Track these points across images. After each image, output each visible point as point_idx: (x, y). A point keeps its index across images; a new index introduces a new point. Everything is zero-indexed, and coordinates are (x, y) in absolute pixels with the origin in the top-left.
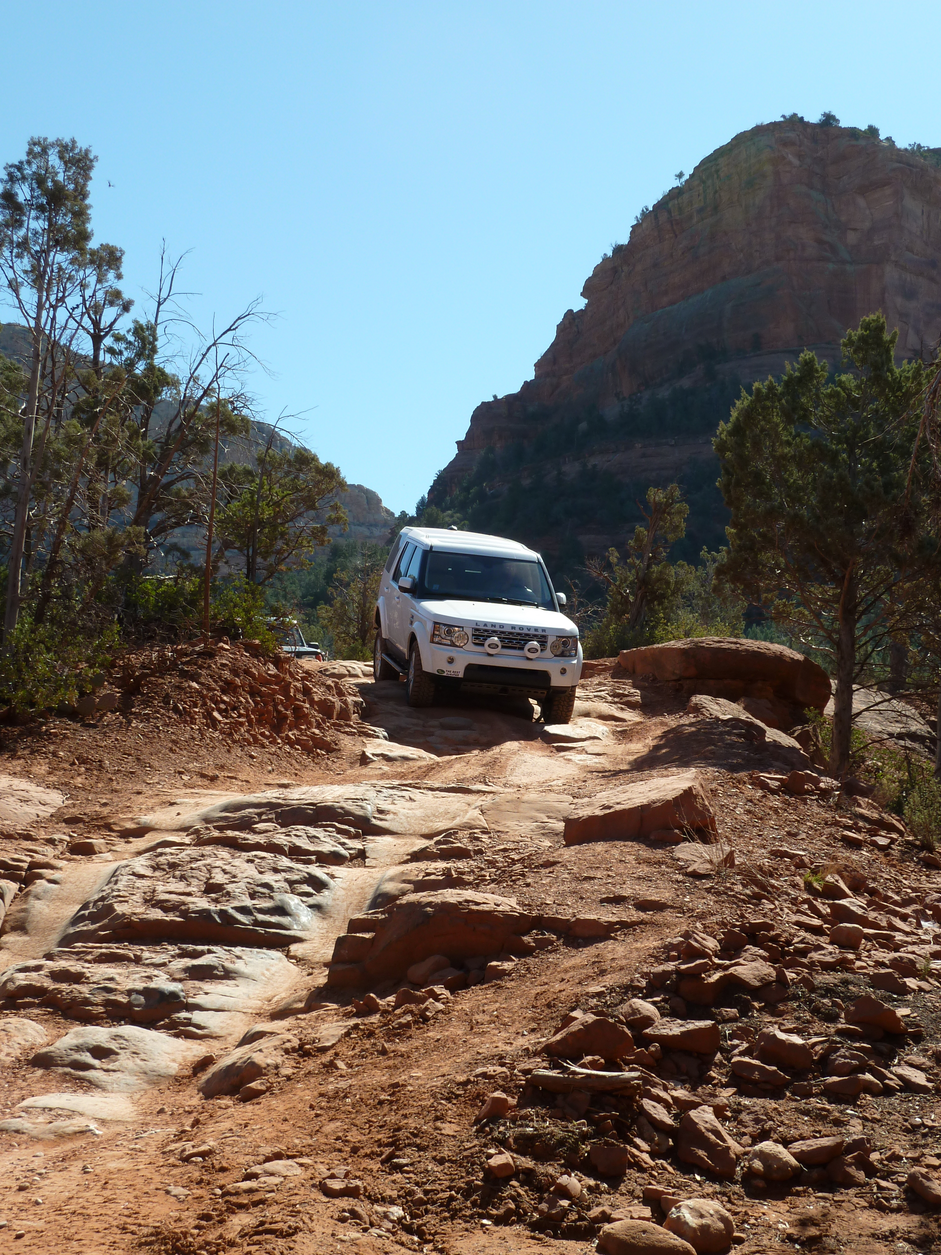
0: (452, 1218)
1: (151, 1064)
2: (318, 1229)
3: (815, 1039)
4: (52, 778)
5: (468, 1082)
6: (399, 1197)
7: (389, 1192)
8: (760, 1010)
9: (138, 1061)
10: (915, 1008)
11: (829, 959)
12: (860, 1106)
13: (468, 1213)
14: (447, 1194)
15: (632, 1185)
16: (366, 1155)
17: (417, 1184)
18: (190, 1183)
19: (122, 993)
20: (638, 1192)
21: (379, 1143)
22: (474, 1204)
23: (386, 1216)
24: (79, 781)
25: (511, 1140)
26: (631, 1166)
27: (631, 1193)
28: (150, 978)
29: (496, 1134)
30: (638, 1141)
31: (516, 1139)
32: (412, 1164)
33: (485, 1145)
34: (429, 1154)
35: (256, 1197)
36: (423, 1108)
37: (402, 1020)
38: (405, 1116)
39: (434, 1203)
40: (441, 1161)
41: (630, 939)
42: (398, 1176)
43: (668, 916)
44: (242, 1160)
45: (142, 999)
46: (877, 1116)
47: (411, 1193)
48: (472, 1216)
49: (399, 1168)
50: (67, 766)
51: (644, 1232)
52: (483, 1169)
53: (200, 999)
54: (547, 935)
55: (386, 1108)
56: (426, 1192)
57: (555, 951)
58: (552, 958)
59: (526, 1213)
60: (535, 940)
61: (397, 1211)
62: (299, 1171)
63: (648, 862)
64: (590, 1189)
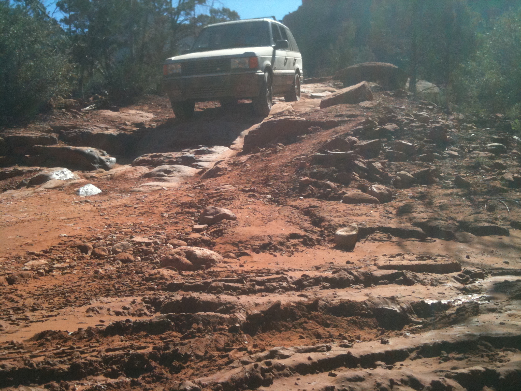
0: (289, 197)
1: (184, 174)
2: (241, 199)
3: (415, 144)
4: (150, 110)
5: (292, 161)
6: (269, 192)
7: (266, 191)
8: (395, 139)
9: (180, 173)
10: (451, 136)
11: (418, 125)
12: (435, 162)
13: (294, 195)
14: (287, 191)
15: (353, 185)
16: (257, 184)
17: (276, 189)
18: (196, 193)
19: (174, 158)
20: (356, 186)
21: (262, 180)
22: (296, 193)
23: (265, 197)
24: (159, 111)
25: (308, 174)
26: (352, 180)
27: (353, 187)
28: (183, 154)
29: (303, 173)
30: (354, 173)
31: (310, 174)
32: (273, 184)
33: (299, 176)
34: (279, 181)
35: (219, 194)
36: (277, 170)
37: (268, 152)
38: (270, 172)
39: (282, 193)
40: (284, 182)
41: (346, 125)
42: (269, 188)
43: (359, 118)
44: (214, 187)
45: (181, 160)
46: (441, 164)
47: (274, 191)
48: (296, 196)
49: (269, 185)
50: (155, 107)
51: (359, 195)
52: (299, 183)
53: (201, 159)
54: (317, 127)
55: (264, 172)
56: (279, 191)
57: (320, 131)
58: (319, 133)
59: (315, 194)
60: (312, 129)
61: (269, 196)
62: (234, 188)
63: (350, 107)
64: (338, 186)
